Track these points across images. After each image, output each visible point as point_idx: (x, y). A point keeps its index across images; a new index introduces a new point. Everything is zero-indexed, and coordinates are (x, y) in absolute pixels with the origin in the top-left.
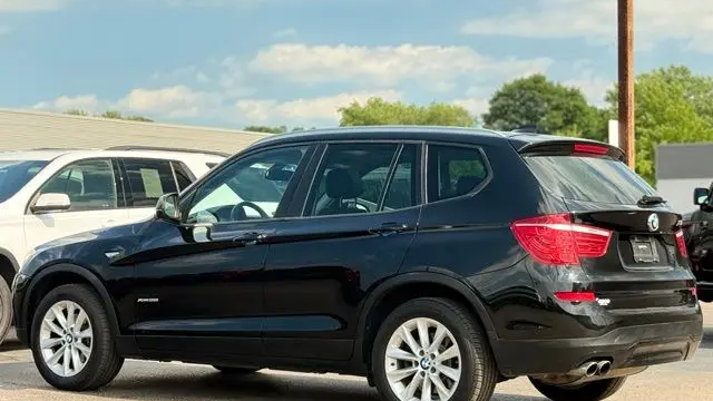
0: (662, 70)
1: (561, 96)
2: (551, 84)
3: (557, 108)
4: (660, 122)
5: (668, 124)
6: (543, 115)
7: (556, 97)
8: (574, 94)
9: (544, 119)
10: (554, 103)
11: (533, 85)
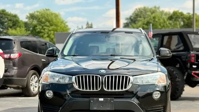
0: (43, 9)
1: (11, 16)
2: (8, 12)
3: (10, 20)
4: (51, 25)
5: (54, 26)
6: (5, 22)
7: (10, 17)
8: (15, 16)
9: (6, 24)
10: (9, 19)
11: (2, 12)
